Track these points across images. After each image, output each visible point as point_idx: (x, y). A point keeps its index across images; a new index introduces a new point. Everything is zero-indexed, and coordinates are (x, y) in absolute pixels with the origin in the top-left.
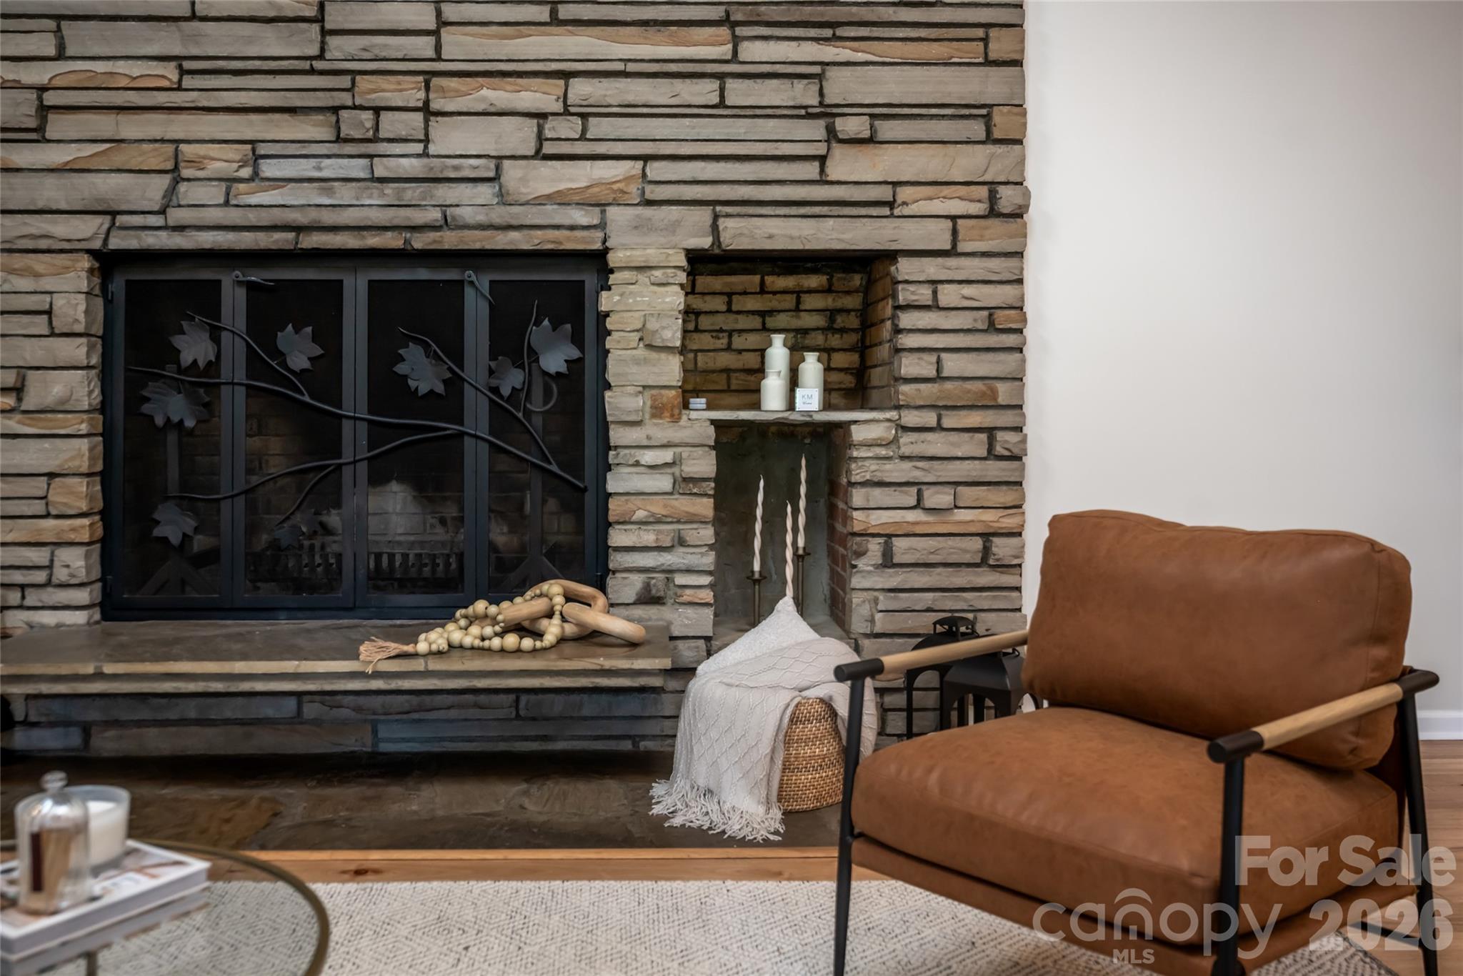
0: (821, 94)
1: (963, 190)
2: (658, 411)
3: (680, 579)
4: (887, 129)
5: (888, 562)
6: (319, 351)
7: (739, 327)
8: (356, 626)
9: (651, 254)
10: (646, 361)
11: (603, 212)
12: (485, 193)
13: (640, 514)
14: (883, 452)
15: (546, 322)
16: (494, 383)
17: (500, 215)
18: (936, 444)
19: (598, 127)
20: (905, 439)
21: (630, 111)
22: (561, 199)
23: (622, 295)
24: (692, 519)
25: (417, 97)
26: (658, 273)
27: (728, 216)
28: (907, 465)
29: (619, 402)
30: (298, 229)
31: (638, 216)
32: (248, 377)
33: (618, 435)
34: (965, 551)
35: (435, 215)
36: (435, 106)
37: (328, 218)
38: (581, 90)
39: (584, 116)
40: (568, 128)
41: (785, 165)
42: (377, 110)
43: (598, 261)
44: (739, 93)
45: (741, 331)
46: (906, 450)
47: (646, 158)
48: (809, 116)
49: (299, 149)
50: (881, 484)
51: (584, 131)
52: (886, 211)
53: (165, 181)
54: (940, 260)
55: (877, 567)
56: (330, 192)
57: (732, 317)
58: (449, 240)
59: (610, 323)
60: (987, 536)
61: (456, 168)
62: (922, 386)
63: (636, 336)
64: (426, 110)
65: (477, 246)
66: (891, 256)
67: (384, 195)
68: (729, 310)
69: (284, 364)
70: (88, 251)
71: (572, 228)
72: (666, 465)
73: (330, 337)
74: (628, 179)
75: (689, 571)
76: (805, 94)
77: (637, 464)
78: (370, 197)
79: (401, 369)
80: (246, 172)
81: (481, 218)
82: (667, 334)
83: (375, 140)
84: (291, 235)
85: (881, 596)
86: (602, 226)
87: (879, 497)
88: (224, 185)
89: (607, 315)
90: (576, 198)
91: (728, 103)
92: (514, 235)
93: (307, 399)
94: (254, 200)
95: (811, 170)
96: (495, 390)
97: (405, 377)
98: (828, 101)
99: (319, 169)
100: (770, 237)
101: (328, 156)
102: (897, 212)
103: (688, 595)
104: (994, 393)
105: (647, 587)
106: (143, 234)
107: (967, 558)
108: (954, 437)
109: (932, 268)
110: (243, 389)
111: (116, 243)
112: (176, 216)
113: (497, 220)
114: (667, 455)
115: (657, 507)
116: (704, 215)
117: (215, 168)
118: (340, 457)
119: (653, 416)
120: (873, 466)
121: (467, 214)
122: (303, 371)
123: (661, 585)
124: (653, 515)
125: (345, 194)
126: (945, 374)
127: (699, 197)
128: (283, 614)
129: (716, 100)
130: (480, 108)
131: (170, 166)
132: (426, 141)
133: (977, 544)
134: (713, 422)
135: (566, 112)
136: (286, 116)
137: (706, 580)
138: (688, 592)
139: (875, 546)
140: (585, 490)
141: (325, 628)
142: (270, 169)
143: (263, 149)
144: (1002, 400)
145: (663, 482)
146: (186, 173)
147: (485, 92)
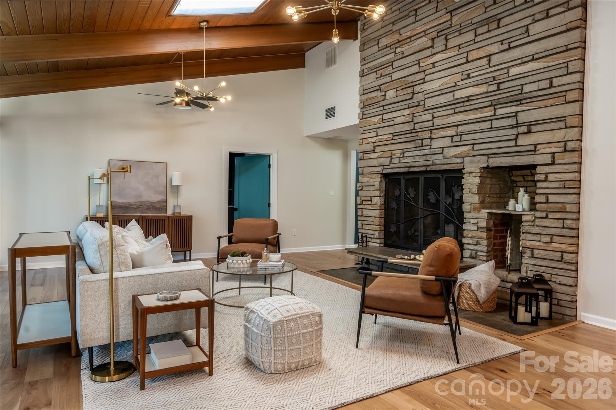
0: (517, 120)
1: (555, 145)
2: (475, 209)
3: (479, 253)
4: (534, 128)
5: (532, 256)
6: (415, 193)
9: (472, 169)
10: (471, 196)
11: (463, 159)
12: (441, 156)
13: (470, 235)
14: (530, 224)
15: (456, 186)
16: (445, 201)
17: (443, 161)
18: (547, 223)
19: (464, 137)
20: (537, 220)
21: (471, 133)
22: (455, 156)
23: (466, 180)
24: (482, 238)
25: (428, 136)
26: (474, 174)
27: (492, 158)
28: (538, 228)
29: (466, 207)
30: (410, 167)
31: (471, 159)
32: (405, 199)
33: (466, 215)
34: (555, 256)
35: (430, 163)
36: (432, 137)
37: (414, 164)
38: (460, 129)
39: (461, 135)
40: (457, 139)
41: (506, 142)
42: (422, 140)
43: (460, 171)
44: (496, 124)
46: (537, 224)
47: (473, 144)
48: (513, 128)
49: (410, 150)
50: (530, 233)
51: (461, 139)
52: (533, 153)
53: (389, 159)
54: (549, 166)
55: (529, 257)
56: (414, 159)
58: (434, 168)
59: (464, 187)
60: (563, 252)
61: (435, 151)
62: (542, 205)
63: (469, 190)
64: (431, 138)
65: (439, 169)
66: (535, 166)
67: (423, 159)
68: (524, 180)
69: (410, 196)
70: (380, 174)
71: (457, 163)
72: (475, 223)
73: (417, 190)
74: (469, 150)
75: (481, 251)
76: (513, 121)
77: (470, 222)
78: (421, 159)
79: (429, 197)
80: (402, 156)
81: (440, 163)
82: (474, 190)
83: (422, 146)
84: (408, 169)
85: (530, 266)
86: (463, 162)
87: (529, 237)
88: (398, 159)
89: (463, 185)
90: (458, 156)
91: (493, 127)
92: (445, 166)
93: (413, 204)
94: (403, 161)
95: (513, 143)
96: (446, 203)
97: (430, 199)
98: (519, 122)
99: (413, 154)
100: (501, 163)
101: (415, 151)
102: (536, 153)
103: (481, 258)
104: (565, 208)
105: (471, 254)
106: (387, 170)
107: (556, 259)
108: (552, 221)
109: (546, 169)
110: (404, 201)
111: (384, 172)
112: (392, 166)
113: (443, 163)
114: (476, 221)
115: (474, 234)
116: (485, 158)
117: (397, 155)
118: (418, 217)
119: (473, 211)
120: (527, 228)
121: (437, 162)
122: (413, 198)
123: (474, 254)
124: (472, 236)
125: (417, 159)
126: (550, 201)
127: (484, 153)
128: (409, 250)
129: (490, 127)
130: (440, 137)
131: (391, 156)
132: (431, 145)
133: (559, 254)
134: (488, 213)
135: (457, 135)
136: (408, 143)
137: (485, 254)
138: (481, 257)
139: (528, 251)
142: (406, 154)
143: (405, 150)
144: (568, 210)
145: (475, 228)
146: (393, 157)
147: (441, 132)
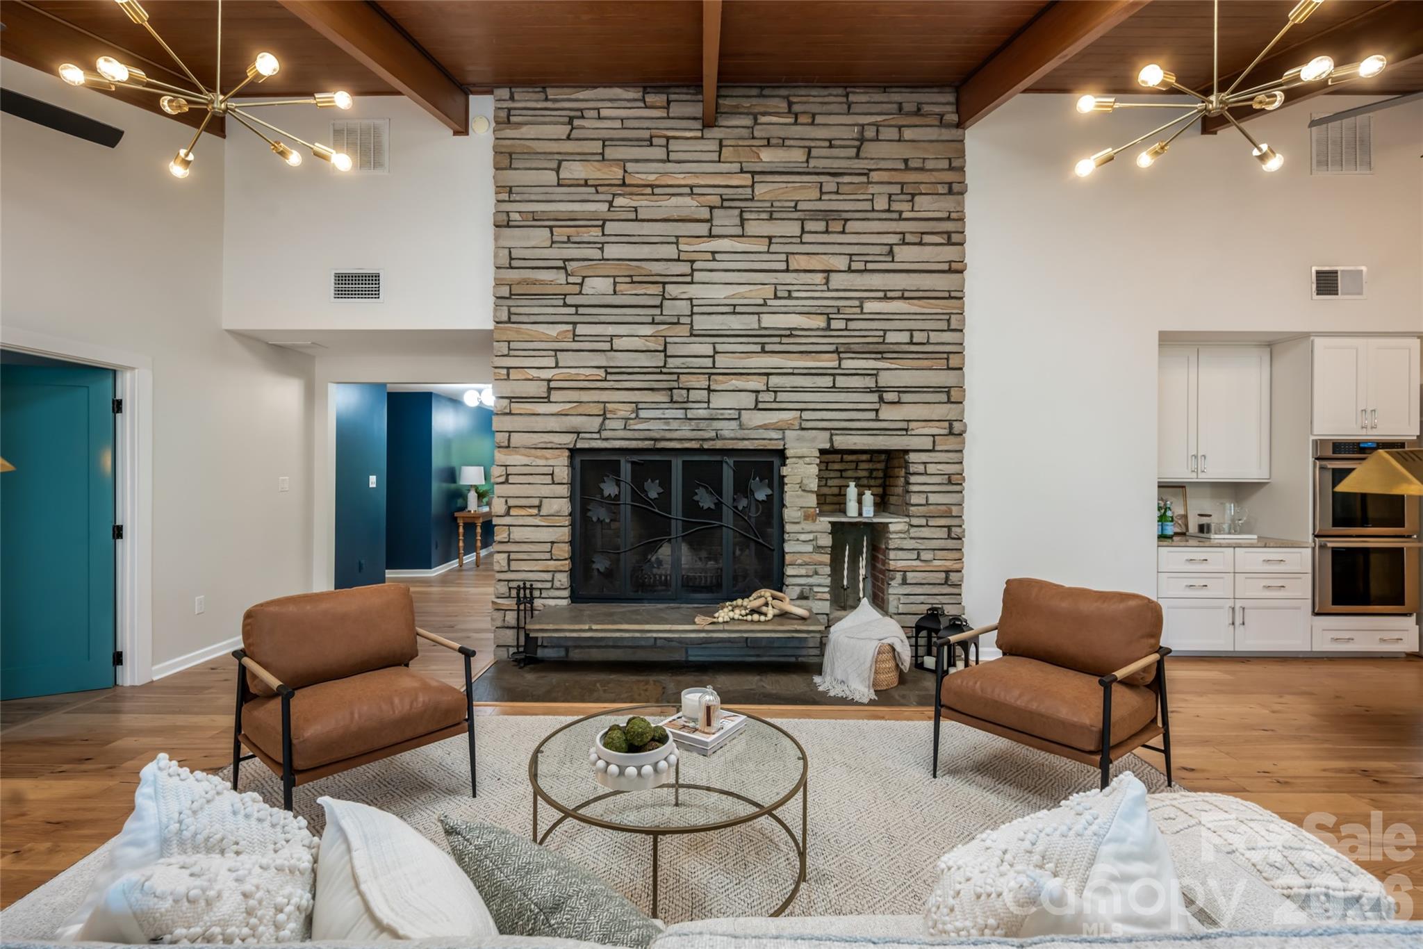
0: (877, 382)
1: (937, 424)
2: (807, 517)
3: (816, 589)
4: (906, 397)
5: (904, 582)
6: (662, 491)
7: (831, 476)
8: (678, 608)
9: (805, 451)
10: (801, 496)
11: (784, 433)
12: (734, 424)
13: (799, 561)
14: (903, 536)
15: (757, 479)
16: (735, 504)
17: (740, 434)
18: (926, 532)
19: (781, 397)
20: (913, 530)
21: (794, 390)
22: (765, 427)
23: (792, 468)
24: (821, 564)
25: (705, 384)
26: (807, 459)
27: (837, 434)
28: (913, 541)
29: (790, 514)
30: (655, 440)
31: (798, 435)
32: (632, 501)
33: (788, 528)
34: (938, 578)
35: (713, 434)
36: (712, 388)
37: (668, 435)
38: (775, 381)
39: (775, 392)
40: (769, 397)
41: (861, 413)
42: (688, 389)
43: (781, 454)
44: (841, 382)
45: (831, 478)
46: (912, 535)
47: (802, 410)
48: (871, 392)
49: (655, 405)
50: (902, 549)
51: (775, 398)
52: (904, 433)
53: (601, 419)
54: (927, 454)
55: (899, 584)
56: (668, 424)
57: (828, 472)
58: (719, 445)
59: (786, 480)
60: (947, 572)
61: (722, 414)
62: (919, 508)
63: (798, 486)
64: (709, 390)
65: (731, 447)
66: (906, 452)
67: (690, 425)
68: (827, 469)
69: (647, 496)
70: (567, 449)
71: (770, 439)
72: (810, 540)
73: (666, 484)
74: (795, 419)
75: (819, 585)
76: (870, 382)
77: (798, 540)
78: (685, 426)
79: (696, 498)
80: (633, 416)
81: (732, 435)
82: (812, 485)
83: (687, 402)
84: (653, 442)
85: (902, 597)
86: (783, 439)
87: (901, 554)
88: (624, 421)
89: (784, 477)
90: (772, 427)
91: (837, 386)
92: (746, 442)
93: (657, 511)
94: (636, 427)
95: (872, 415)
96: (736, 508)
97: (698, 502)
98: (879, 385)
99: (664, 414)
100: (855, 444)
101: (667, 409)
102: (909, 433)
103: (819, 596)
104: (951, 511)
105: (802, 592)
106: (591, 441)
107: (938, 581)
108: (933, 529)
109: (924, 457)
110: (630, 507)
111: (579, 445)
112: (605, 434)
113: (739, 436)
114: (811, 537)
115: (806, 558)
116: (827, 434)
117: (621, 414)
118: (670, 535)
119: (805, 520)
120: (898, 541)
121: (726, 434)
122: (655, 499)
123: (808, 591)
124: (805, 562)
125: (674, 425)
126: (930, 502)
127: (824, 427)
128: (645, 601)
129: (832, 385)
130: (731, 388)
131: (602, 413)
132: (709, 402)
133: (943, 575)
134: (830, 522)
135: (768, 390)
136: (650, 392)
137: (827, 589)
138: (819, 594)
139: (899, 576)
140: (773, 550)
141: (667, 608)
142: (643, 414)
143: (640, 406)
144: (954, 514)
145: (809, 548)
146: (608, 416)
147: (734, 382)
